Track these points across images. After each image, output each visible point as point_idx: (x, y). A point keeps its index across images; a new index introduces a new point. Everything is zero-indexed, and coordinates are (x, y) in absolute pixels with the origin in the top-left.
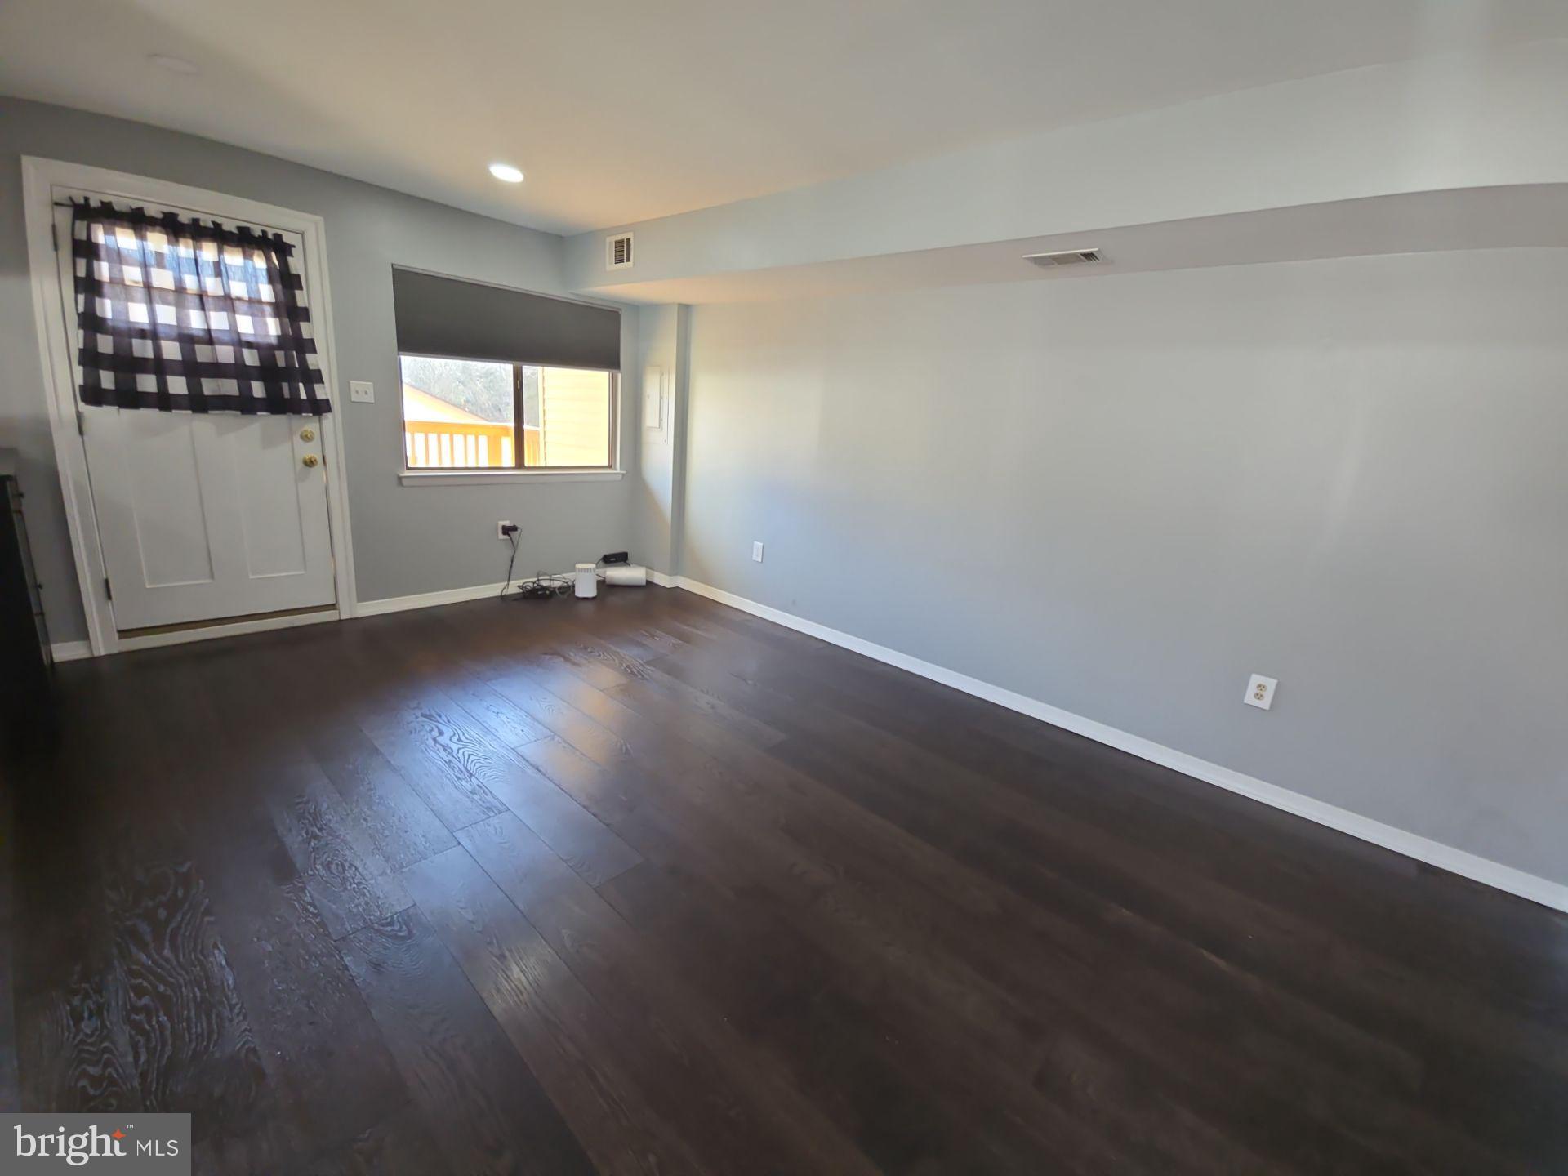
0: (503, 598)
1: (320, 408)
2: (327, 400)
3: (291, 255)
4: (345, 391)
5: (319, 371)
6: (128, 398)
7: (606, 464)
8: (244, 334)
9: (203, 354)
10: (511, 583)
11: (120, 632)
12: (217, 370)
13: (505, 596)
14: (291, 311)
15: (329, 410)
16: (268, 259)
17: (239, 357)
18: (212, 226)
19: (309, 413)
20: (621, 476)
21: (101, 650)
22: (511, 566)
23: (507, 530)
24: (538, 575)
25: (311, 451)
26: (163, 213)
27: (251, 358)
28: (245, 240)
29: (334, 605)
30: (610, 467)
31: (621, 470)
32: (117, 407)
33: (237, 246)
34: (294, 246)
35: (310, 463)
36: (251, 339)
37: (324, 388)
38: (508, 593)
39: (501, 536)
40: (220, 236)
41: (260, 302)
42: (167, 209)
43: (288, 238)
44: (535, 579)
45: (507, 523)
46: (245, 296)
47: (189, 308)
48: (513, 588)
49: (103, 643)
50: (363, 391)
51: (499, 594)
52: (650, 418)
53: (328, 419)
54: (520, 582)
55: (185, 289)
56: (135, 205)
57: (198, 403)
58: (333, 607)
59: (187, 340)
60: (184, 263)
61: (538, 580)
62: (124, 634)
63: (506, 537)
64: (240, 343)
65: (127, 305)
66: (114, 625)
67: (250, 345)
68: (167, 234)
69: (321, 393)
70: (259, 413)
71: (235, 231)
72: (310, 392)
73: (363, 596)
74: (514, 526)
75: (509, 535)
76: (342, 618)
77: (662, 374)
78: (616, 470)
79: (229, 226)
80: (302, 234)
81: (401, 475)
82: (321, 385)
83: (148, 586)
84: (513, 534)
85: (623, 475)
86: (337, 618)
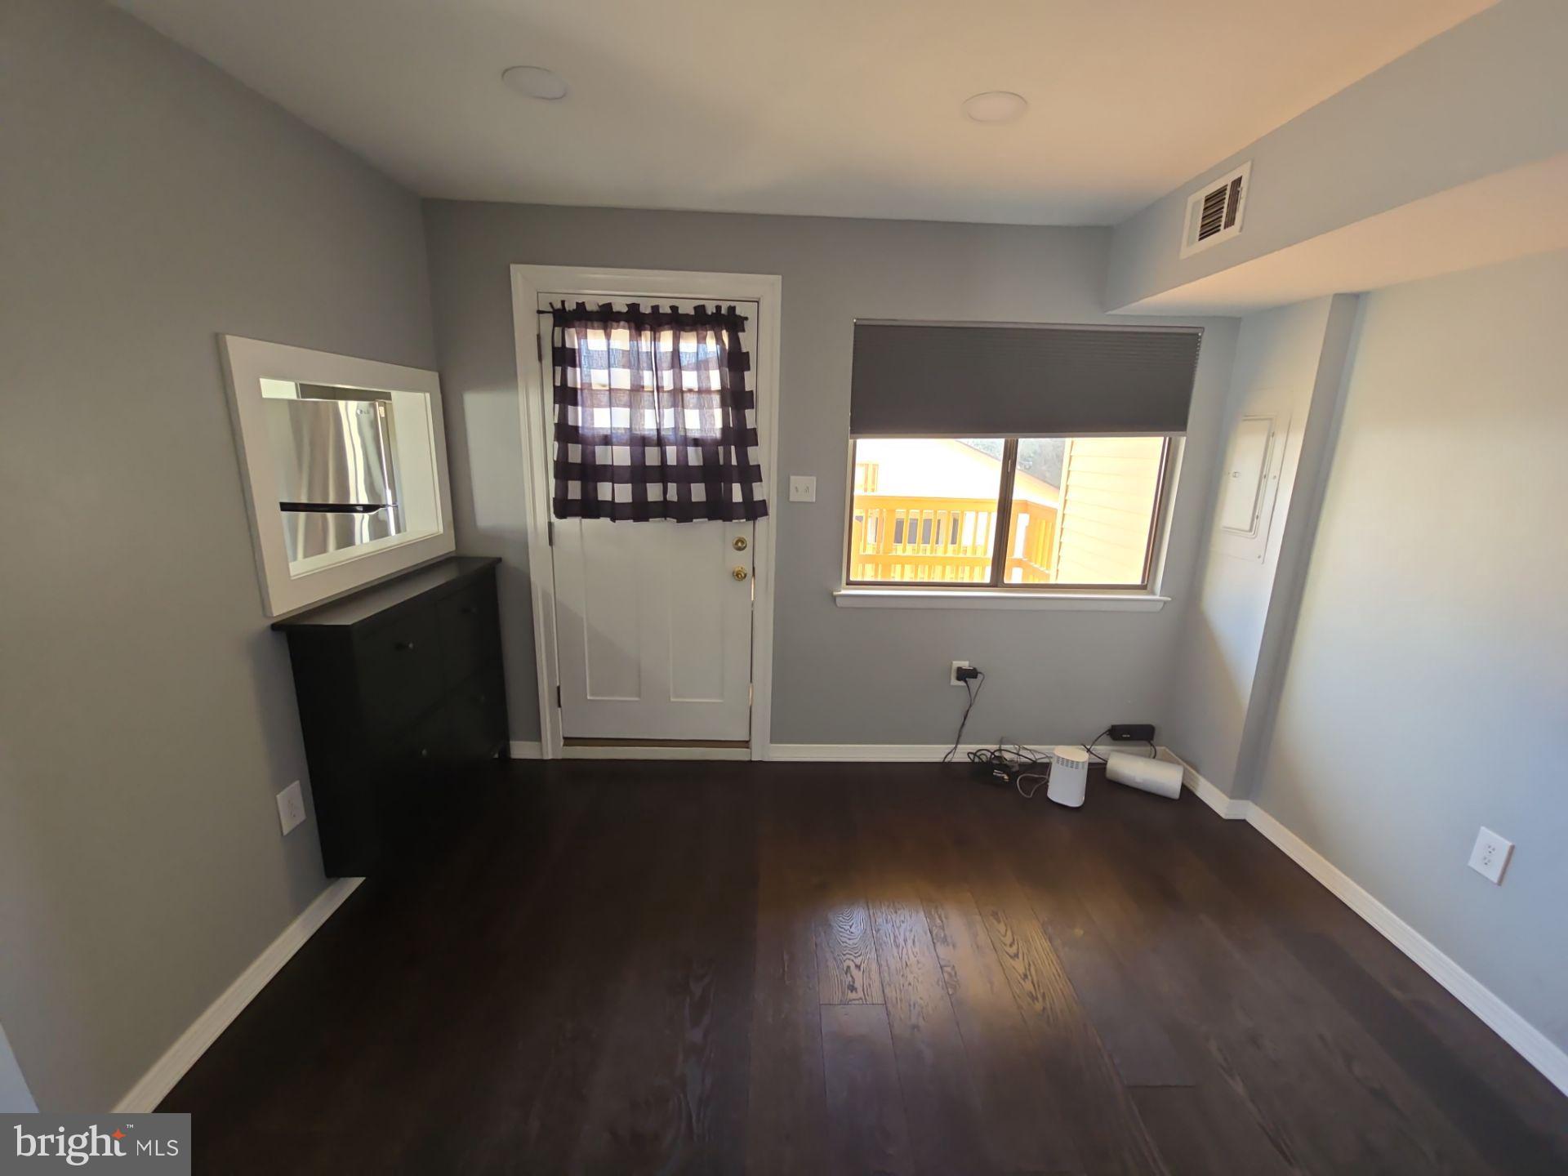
0: (945, 767)
1: (754, 510)
2: (764, 501)
3: (743, 331)
4: (784, 488)
5: (759, 466)
6: (589, 508)
7: (1138, 582)
8: (692, 430)
9: (652, 457)
10: (959, 746)
11: (565, 739)
12: (663, 473)
13: (950, 763)
14: (737, 398)
15: (765, 513)
16: (719, 340)
17: (683, 457)
18: (669, 311)
19: (743, 519)
20: (1162, 604)
21: (549, 755)
22: (963, 724)
23: (964, 675)
24: (1001, 742)
25: (741, 561)
26: (628, 305)
27: (694, 457)
28: (699, 321)
29: (747, 742)
30: (1142, 587)
31: (1161, 596)
32: (580, 518)
33: (691, 330)
34: (746, 319)
35: (739, 576)
36: (697, 435)
37: (762, 486)
38: (954, 760)
39: (954, 682)
40: (678, 322)
41: (709, 391)
42: (630, 301)
43: (740, 311)
44: (993, 747)
45: (965, 664)
46: (695, 387)
47: (644, 408)
48: (962, 754)
49: (550, 748)
50: (804, 488)
51: (941, 760)
52: (1234, 508)
53: (761, 522)
54: (974, 748)
55: (643, 387)
56: (603, 301)
57: (640, 511)
58: (746, 744)
59: (639, 442)
60: (644, 358)
61: (1000, 750)
62: (569, 741)
63: (962, 683)
64: (686, 442)
65: (593, 411)
66: (561, 733)
67: (696, 442)
68: (630, 329)
69: (760, 492)
70: (694, 520)
71: (692, 312)
72: (747, 493)
73: (777, 737)
74: (975, 669)
75: (966, 682)
76: (753, 759)
77: (1271, 435)
78: (1153, 593)
79: (687, 308)
80: (758, 302)
81: (835, 593)
82: (759, 483)
83: (589, 698)
84: (971, 681)
85: (1165, 602)
86: (747, 759)
